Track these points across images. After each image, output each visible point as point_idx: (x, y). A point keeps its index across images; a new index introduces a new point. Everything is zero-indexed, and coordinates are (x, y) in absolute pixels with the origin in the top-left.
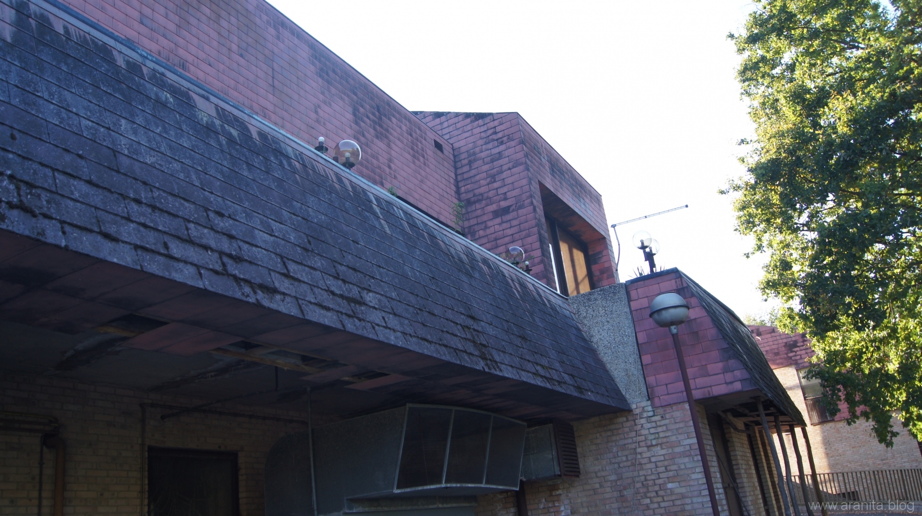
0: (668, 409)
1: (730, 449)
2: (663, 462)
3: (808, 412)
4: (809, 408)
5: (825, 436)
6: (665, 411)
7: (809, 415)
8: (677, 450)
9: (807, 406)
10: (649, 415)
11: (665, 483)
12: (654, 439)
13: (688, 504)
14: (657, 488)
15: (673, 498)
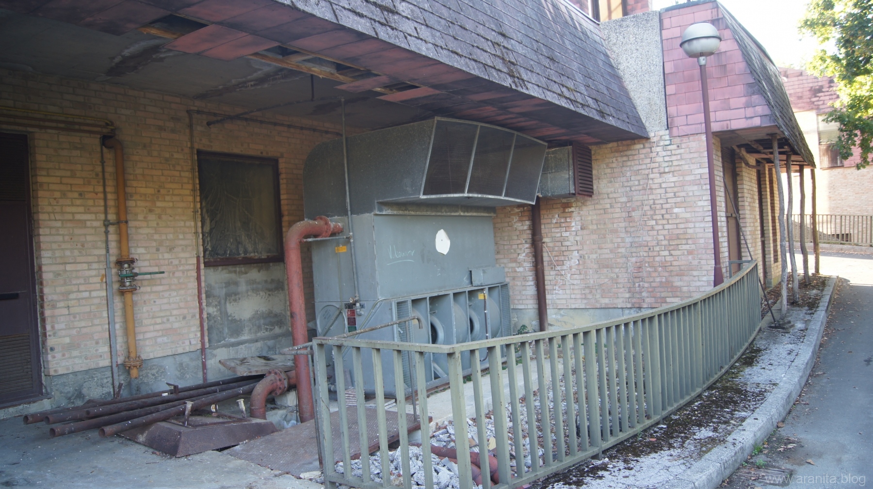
0: (685, 139)
1: (738, 182)
2: (673, 189)
3: (820, 157)
4: (822, 154)
6: (682, 141)
7: (820, 159)
8: (688, 178)
9: (820, 150)
10: (666, 144)
11: (672, 208)
12: (668, 166)
13: (690, 228)
14: (664, 212)
15: (678, 221)
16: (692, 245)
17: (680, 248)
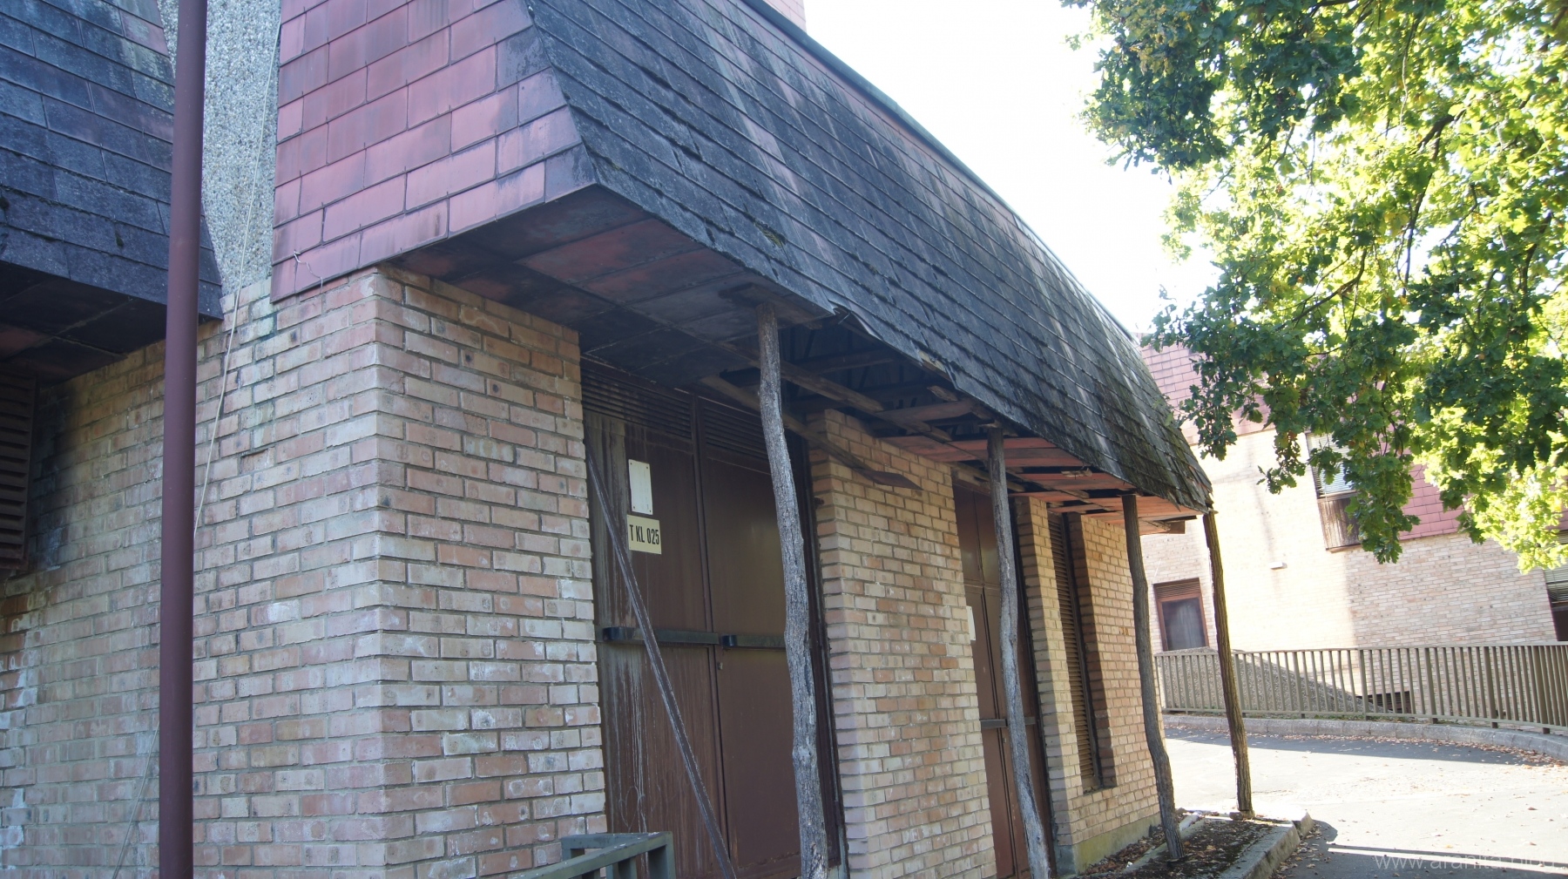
0: (313, 304)
2: (270, 517)
3: (1323, 523)
4: (1325, 516)
5: (1353, 574)
6: (304, 311)
7: (1324, 529)
8: (318, 465)
9: (1321, 510)
10: (262, 333)
11: (261, 604)
12: (261, 425)
13: (312, 690)
14: (239, 618)
15: (277, 662)
16: (317, 772)
17: (281, 786)
